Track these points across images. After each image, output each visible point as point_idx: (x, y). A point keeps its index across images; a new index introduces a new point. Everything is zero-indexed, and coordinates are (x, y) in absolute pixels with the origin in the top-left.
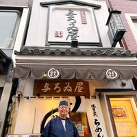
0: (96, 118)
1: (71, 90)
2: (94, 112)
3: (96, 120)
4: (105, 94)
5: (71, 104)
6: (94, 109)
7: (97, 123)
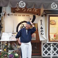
0: (42, 26)
1: (31, 11)
2: (41, 24)
3: (42, 27)
4: (48, 15)
5: (31, 19)
6: (41, 22)
7: (42, 28)
